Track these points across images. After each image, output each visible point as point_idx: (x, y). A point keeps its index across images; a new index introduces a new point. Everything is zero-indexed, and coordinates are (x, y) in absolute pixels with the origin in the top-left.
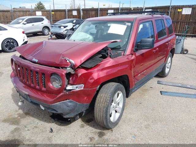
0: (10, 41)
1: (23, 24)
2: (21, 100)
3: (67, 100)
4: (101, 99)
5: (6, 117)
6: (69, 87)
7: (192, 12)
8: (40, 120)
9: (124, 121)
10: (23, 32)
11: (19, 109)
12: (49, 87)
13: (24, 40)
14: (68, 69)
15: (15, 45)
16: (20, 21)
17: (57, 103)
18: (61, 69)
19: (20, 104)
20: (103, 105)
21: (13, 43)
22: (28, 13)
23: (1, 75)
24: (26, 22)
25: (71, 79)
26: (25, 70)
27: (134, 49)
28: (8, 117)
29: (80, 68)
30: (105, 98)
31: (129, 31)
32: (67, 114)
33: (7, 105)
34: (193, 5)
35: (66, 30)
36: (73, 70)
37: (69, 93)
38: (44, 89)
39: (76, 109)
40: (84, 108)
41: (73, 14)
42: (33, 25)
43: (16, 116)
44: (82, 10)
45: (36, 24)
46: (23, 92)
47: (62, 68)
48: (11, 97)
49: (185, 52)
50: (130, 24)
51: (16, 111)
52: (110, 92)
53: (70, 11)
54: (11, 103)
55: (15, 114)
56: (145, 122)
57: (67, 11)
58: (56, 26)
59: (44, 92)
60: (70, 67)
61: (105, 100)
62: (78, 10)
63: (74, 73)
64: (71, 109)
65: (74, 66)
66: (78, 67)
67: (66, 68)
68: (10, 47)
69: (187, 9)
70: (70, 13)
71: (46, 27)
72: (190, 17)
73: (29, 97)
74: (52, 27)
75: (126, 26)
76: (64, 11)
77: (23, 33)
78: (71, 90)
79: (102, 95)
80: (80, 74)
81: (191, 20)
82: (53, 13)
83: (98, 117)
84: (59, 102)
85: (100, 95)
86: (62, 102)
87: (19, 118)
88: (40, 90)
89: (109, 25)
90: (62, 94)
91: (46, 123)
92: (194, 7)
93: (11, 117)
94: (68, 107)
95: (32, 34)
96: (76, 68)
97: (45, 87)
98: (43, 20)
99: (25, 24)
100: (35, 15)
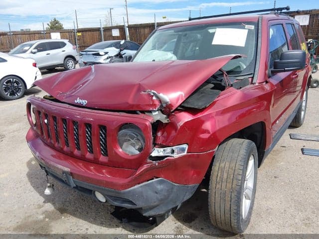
0: (13, 80)
1: (32, 52)
2: (49, 185)
3: (153, 179)
4: (222, 172)
5: (21, 220)
6: (156, 152)
7: (309, 22)
8: (91, 222)
9: (259, 215)
10: (33, 64)
11: (44, 202)
12: (116, 154)
13: (36, 77)
14: (154, 114)
15: (21, 86)
16: (26, 48)
17: (136, 187)
18: (141, 116)
19: (48, 191)
20: (229, 186)
21: (17, 83)
22: (37, 35)
23: (1, 140)
24: (36, 50)
25: (159, 134)
26: (60, 121)
27: (268, 72)
28: (25, 219)
29: (180, 110)
30: (231, 172)
31: (254, 39)
32: (152, 208)
33: (18, 194)
34: (311, 11)
35: (108, 58)
36: (165, 116)
37: (159, 163)
38: (103, 158)
39: (170, 197)
40: (187, 194)
41: (113, 35)
42: (48, 54)
43: (41, 217)
44: (128, 27)
45: (52, 52)
46: (58, 168)
47: (143, 112)
48: (26, 179)
49: (315, 85)
50: (252, 27)
51: (40, 207)
52: (240, 158)
53: (108, 30)
54: (27, 192)
55: (38, 213)
56: (300, 213)
57: (102, 30)
58: (88, 53)
59: (103, 165)
60: (158, 110)
61: (232, 176)
62: (121, 29)
63: (167, 122)
64: (162, 197)
65: (169, 106)
66: (177, 110)
67: (150, 112)
68: (13, 91)
69: (302, 17)
70: (108, 33)
71: (70, 57)
72: (308, 29)
73: (71, 177)
74: (82, 55)
75: (247, 30)
76: (98, 30)
77: (35, 65)
78: (162, 158)
79: (222, 165)
80: (181, 124)
81: (309, 35)
82: (80, 34)
83: (218, 211)
84: (139, 184)
85: (217, 165)
86: (145, 185)
87: (47, 220)
88: (95, 162)
89: (211, 31)
90: (145, 167)
91: (105, 228)
92: (314, 13)
93: (30, 219)
94: (157, 193)
95: (46, 70)
96: (172, 111)
97: (106, 154)
98: (64, 46)
99: (34, 53)
100: (50, 38)
